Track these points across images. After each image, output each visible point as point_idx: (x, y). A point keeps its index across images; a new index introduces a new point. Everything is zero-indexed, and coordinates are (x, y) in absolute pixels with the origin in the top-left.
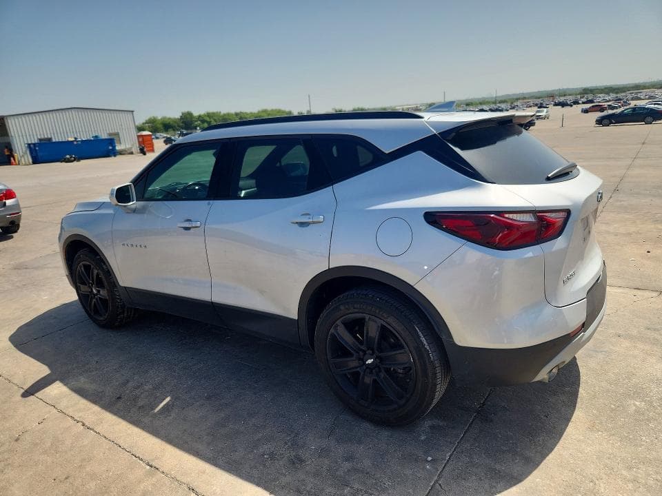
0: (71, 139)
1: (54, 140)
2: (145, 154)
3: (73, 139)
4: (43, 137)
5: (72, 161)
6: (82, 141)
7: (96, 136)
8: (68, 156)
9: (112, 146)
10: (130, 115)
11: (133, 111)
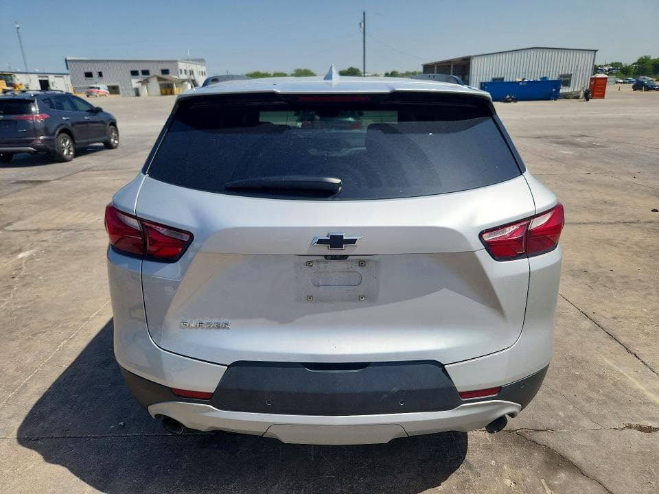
0: (518, 80)
1: (505, 80)
2: (588, 100)
3: (520, 80)
4: (496, 77)
5: (510, 102)
6: (529, 82)
7: (544, 78)
8: (508, 97)
9: (556, 89)
10: (591, 55)
11: (596, 51)
